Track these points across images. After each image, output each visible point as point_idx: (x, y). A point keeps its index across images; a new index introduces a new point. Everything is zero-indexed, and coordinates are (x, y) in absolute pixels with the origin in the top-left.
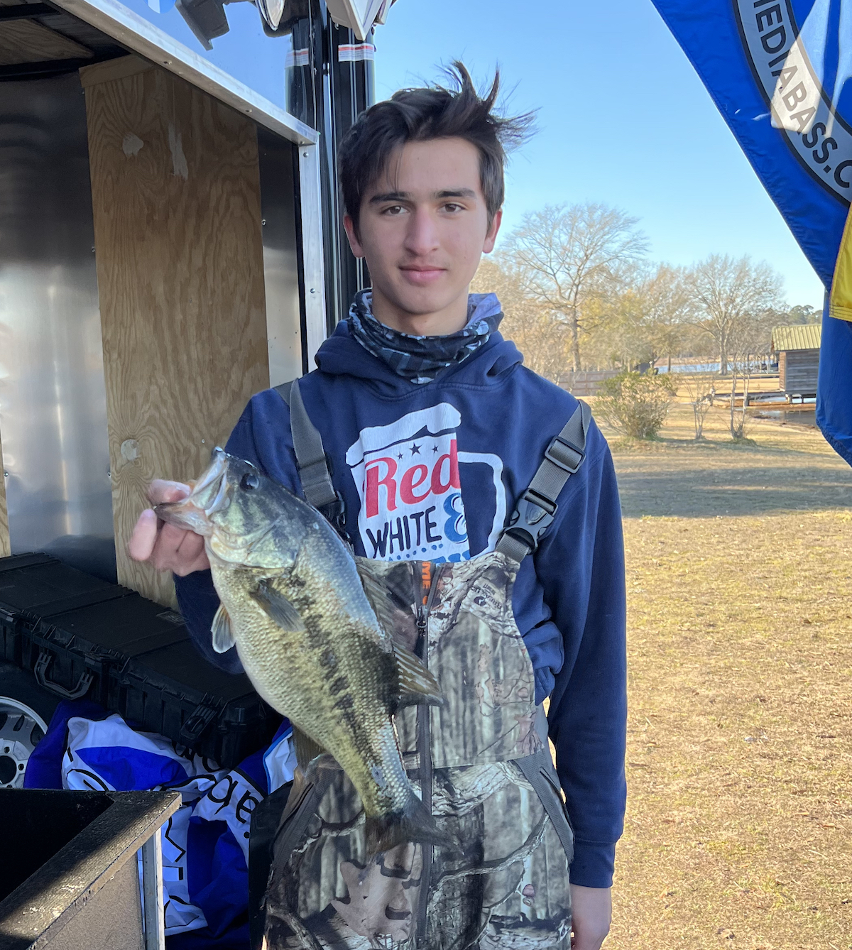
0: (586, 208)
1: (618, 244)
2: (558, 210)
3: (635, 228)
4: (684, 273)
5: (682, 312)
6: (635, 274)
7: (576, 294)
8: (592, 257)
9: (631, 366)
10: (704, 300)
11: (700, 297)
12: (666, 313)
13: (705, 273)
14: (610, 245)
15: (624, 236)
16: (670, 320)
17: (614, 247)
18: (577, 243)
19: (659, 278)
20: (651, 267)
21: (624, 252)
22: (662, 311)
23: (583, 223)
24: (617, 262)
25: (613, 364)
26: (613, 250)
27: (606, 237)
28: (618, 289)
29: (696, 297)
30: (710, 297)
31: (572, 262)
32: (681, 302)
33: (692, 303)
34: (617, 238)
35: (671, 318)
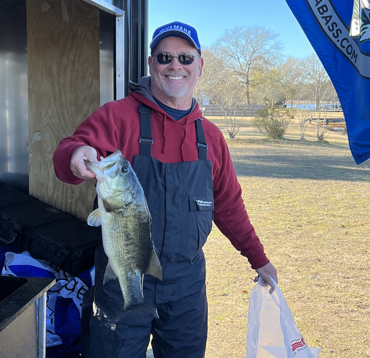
0: (254, 29)
1: (269, 46)
2: (241, 29)
3: (277, 39)
4: (300, 61)
5: (298, 79)
6: (277, 60)
7: (249, 68)
8: (256, 52)
9: (274, 103)
10: (309, 74)
11: (307, 72)
12: (291, 80)
13: (310, 62)
14: (266, 46)
15: (272, 42)
16: (293, 83)
17: (267, 47)
18: (250, 45)
19: (288, 62)
20: (284, 57)
21: (272, 50)
22: (289, 78)
23: (253, 35)
24: (268, 55)
25: (265, 102)
26: (267, 48)
27: (264, 43)
28: (268, 67)
29: (305, 72)
30: (312, 72)
31: (247, 53)
32: (298, 75)
33: (303, 75)
34: (269, 43)
35: (293, 82)
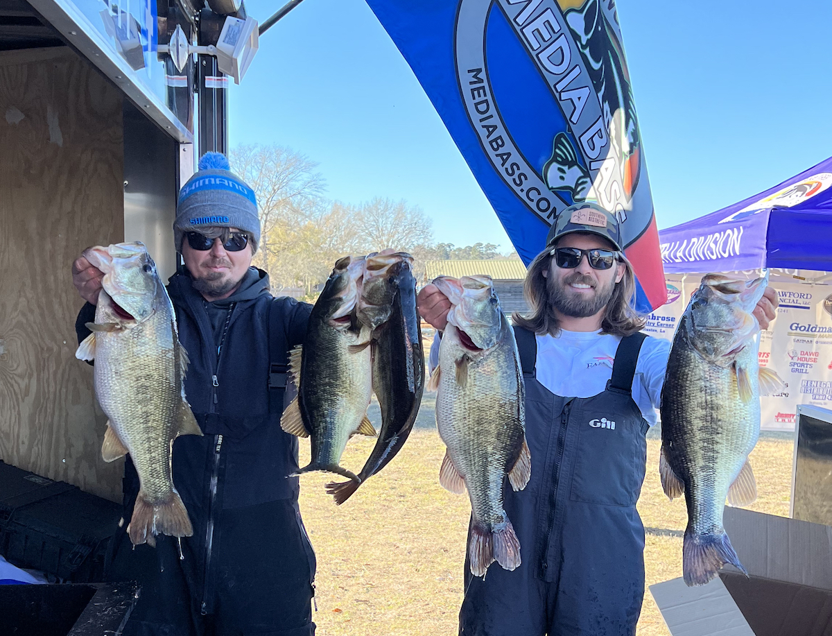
0: (273, 150)
1: (301, 182)
2: (251, 150)
3: (315, 171)
4: (353, 211)
5: (352, 243)
6: (314, 209)
7: (266, 221)
8: (279, 192)
9: (311, 284)
10: (370, 234)
11: (367, 231)
12: (340, 244)
13: (370, 212)
14: (294, 183)
15: (305, 176)
16: (342, 249)
17: (298, 185)
18: (266, 179)
19: (333, 213)
20: (327, 204)
21: (306, 190)
22: (337, 241)
23: (272, 162)
24: (299, 197)
25: (297, 282)
26: (297, 187)
27: (290, 176)
28: (299, 220)
29: (363, 231)
30: (374, 232)
31: (262, 194)
32: (351, 235)
33: (360, 237)
34: (300, 178)
35: (344, 248)
